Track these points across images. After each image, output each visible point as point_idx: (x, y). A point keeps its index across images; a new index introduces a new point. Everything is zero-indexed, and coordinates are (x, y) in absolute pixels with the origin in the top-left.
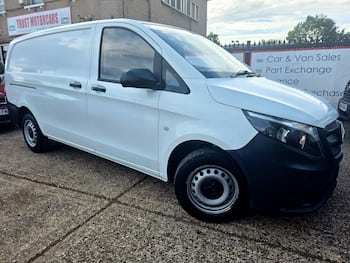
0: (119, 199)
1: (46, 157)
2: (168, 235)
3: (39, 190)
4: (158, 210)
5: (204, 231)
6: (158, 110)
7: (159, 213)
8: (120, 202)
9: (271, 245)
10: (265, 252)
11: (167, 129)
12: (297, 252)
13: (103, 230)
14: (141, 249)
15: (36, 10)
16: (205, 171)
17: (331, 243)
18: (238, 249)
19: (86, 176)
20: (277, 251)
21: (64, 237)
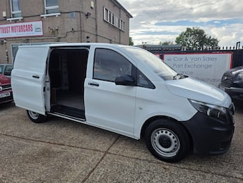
0: (109, 151)
1: (46, 126)
2: (148, 171)
3: (55, 148)
4: (136, 157)
5: (167, 167)
6: (136, 97)
7: (137, 159)
8: (110, 153)
9: (206, 172)
10: (204, 176)
11: (141, 109)
12: (219, 175)
13: (109, 170)
14: (137, 180)
15: (16, 21)
16: (160, 132)
17: (235, 169)
18: (190, 176)
19: (80, 137)
20: (210, 175)
21: (88, 176)
